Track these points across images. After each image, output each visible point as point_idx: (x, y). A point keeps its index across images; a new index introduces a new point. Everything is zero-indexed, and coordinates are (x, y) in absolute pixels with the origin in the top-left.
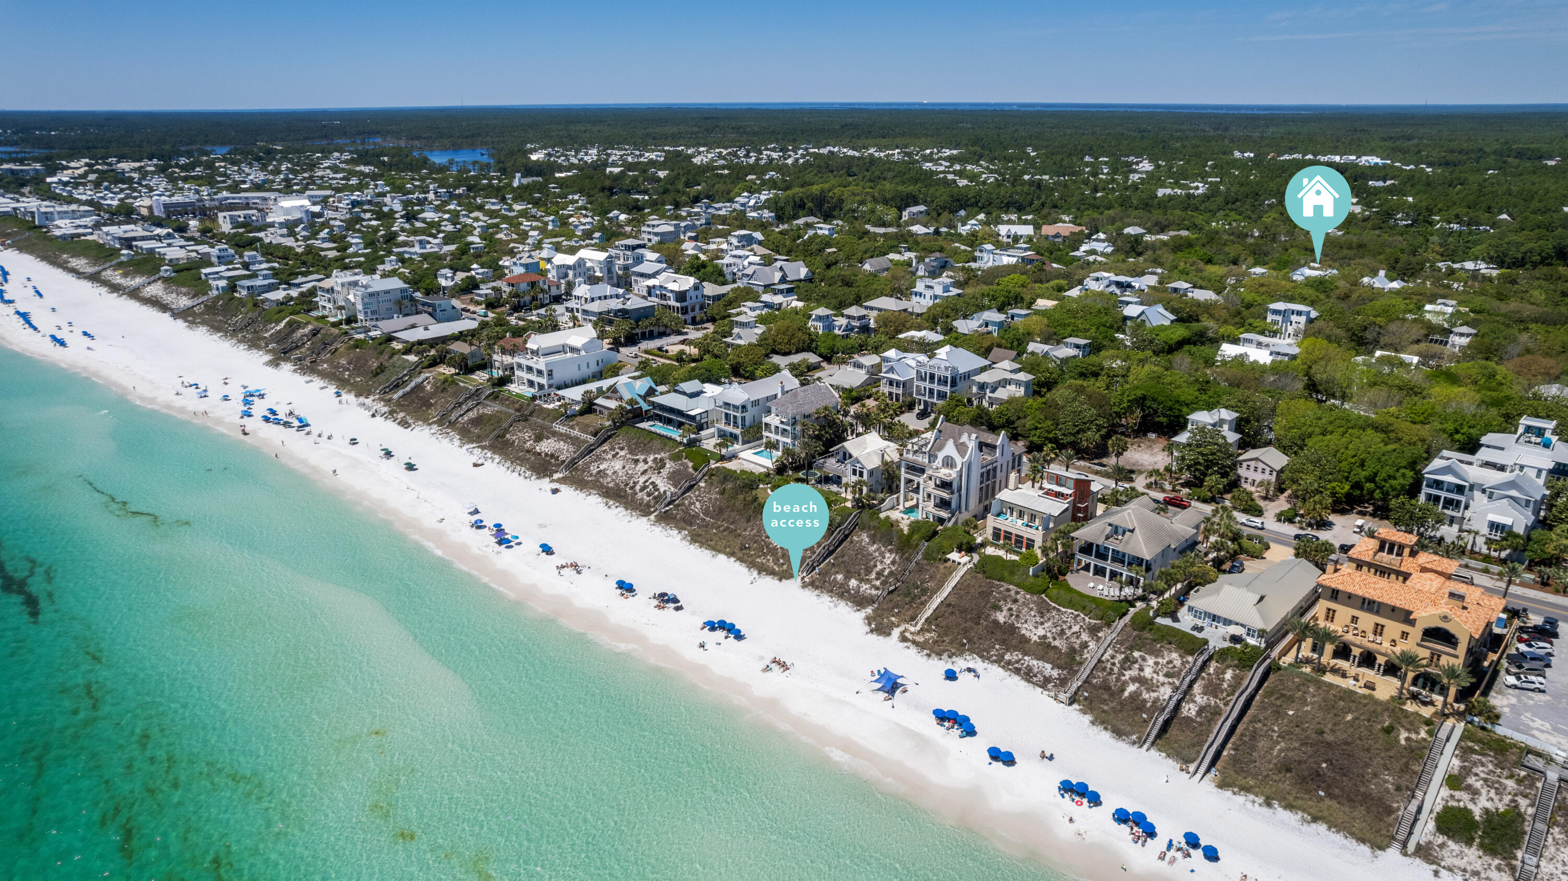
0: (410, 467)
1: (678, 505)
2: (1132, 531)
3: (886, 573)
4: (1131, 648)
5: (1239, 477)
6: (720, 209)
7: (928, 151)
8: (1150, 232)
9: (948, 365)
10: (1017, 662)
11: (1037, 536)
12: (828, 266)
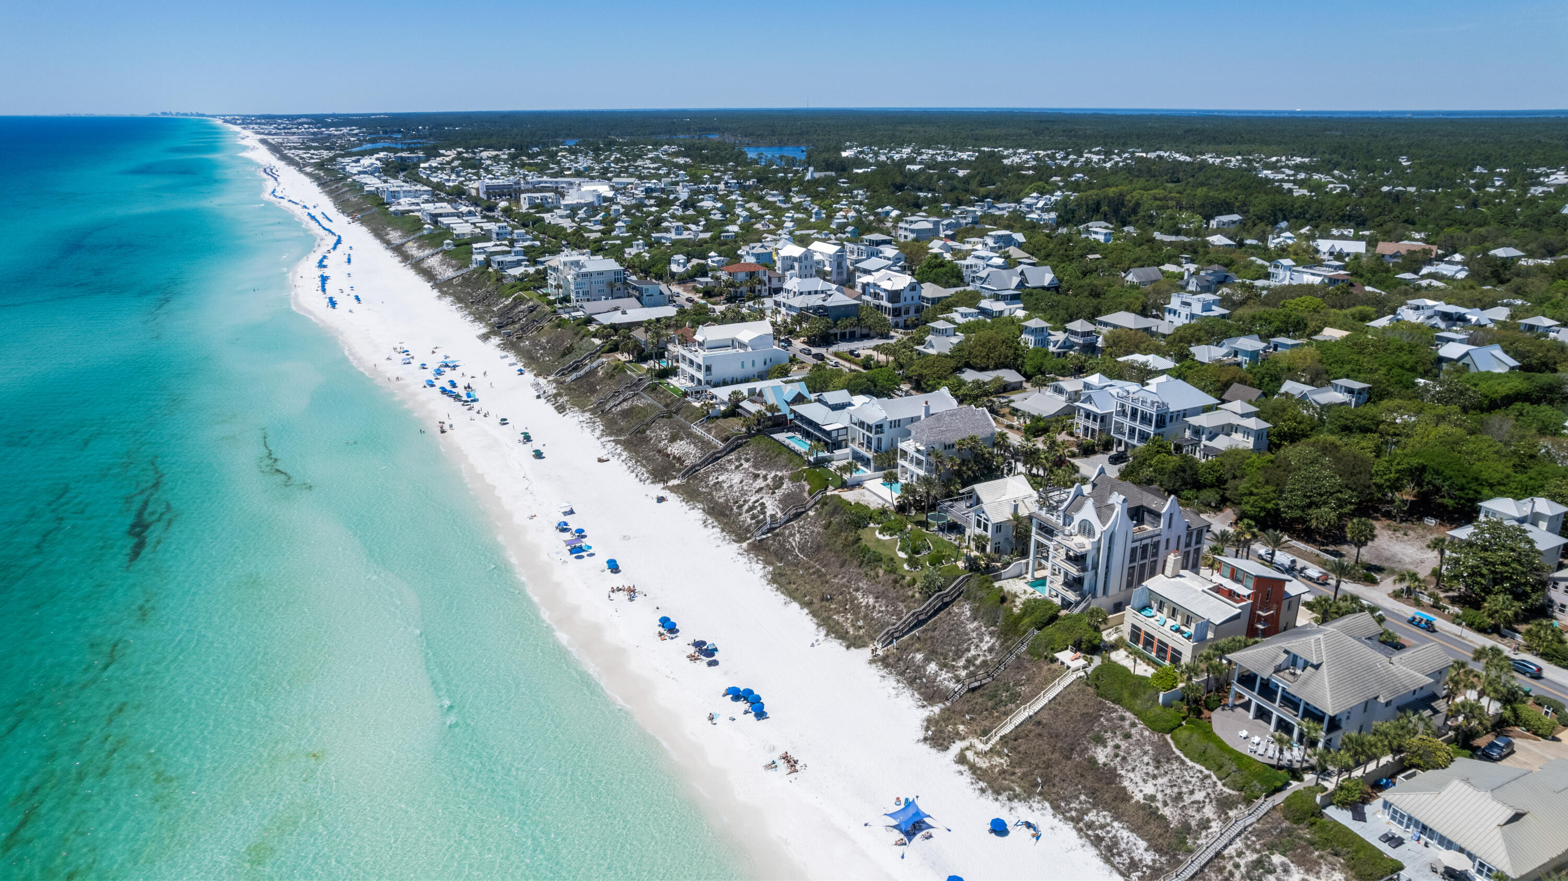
0: (538, 455)
1: (777, 535)
2: (1317, 667)
3: (978, 662)
4: (1272, 848)
5: (1551, 601)
6: (1003, 209)
7: (1274, 159)
8: (1530, 255)
9: (1156, 399)
10: (1102, 827)
11: (1187, 650)
12: (1085, 274)
